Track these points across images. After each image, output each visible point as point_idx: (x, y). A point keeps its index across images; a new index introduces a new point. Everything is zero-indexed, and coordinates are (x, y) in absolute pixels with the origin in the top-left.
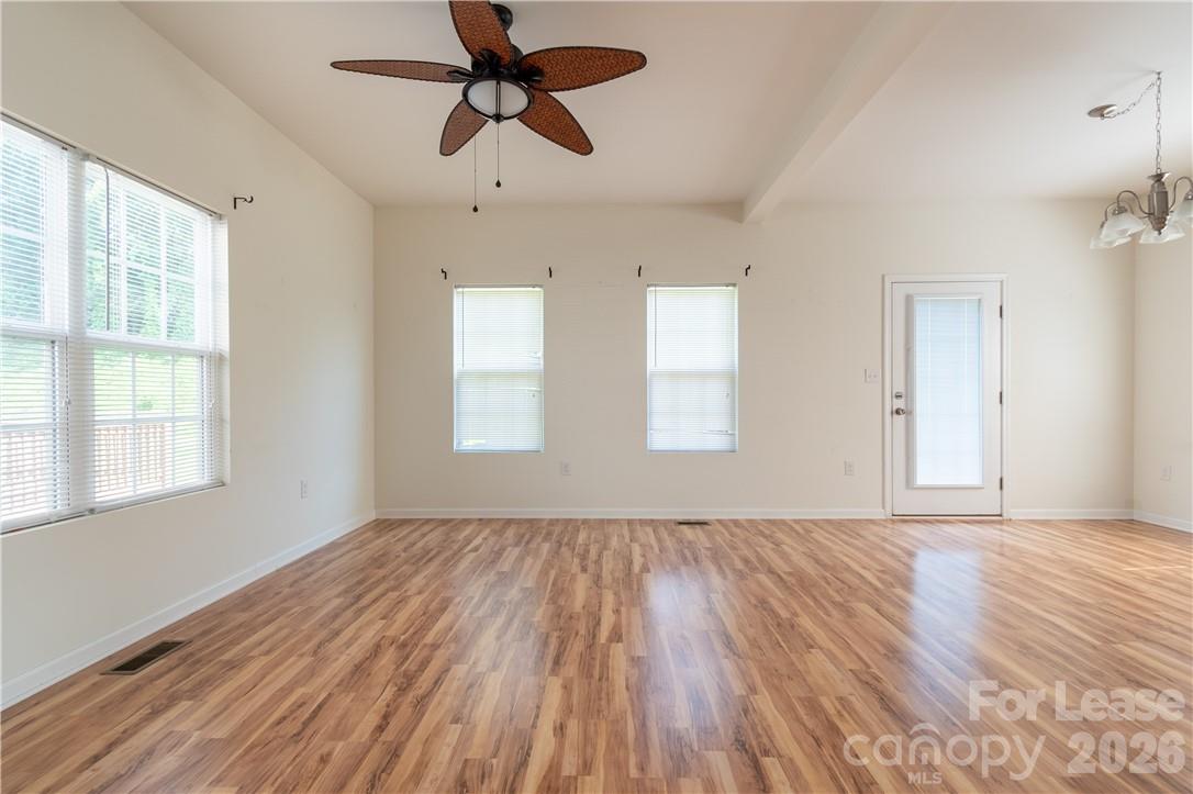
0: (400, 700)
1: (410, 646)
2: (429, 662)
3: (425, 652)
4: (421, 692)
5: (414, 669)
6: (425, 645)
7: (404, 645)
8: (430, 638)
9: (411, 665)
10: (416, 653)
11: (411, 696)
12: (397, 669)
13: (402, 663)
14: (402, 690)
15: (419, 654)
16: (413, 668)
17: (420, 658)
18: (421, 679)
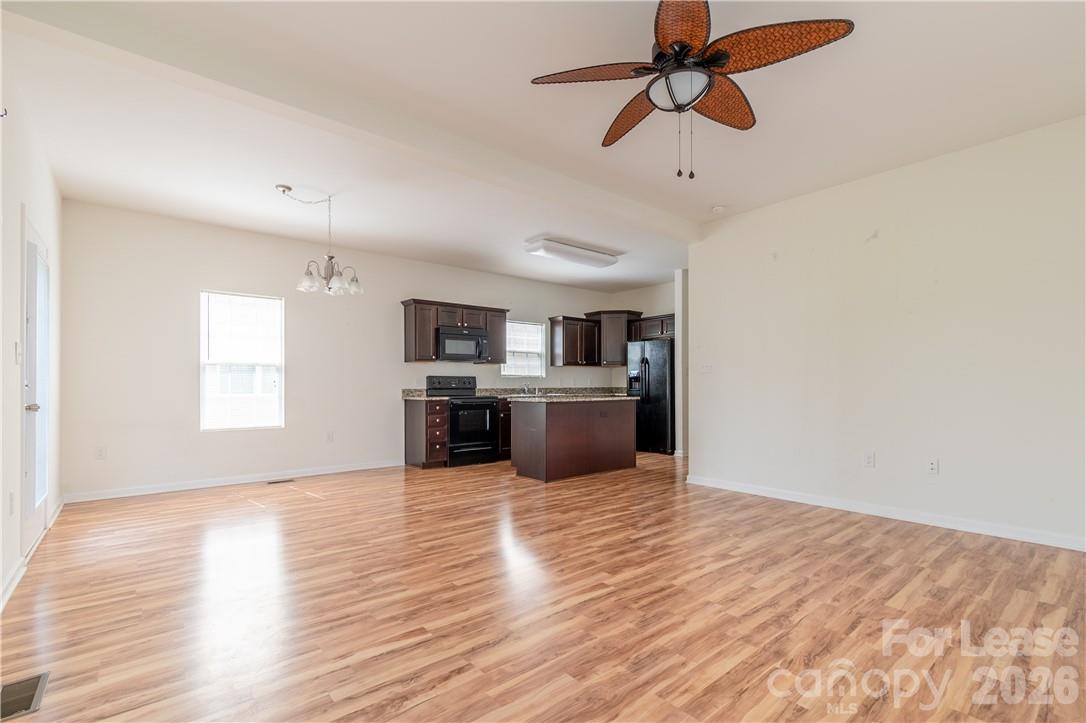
0: (788, 610)
1: (772, 650)
2: (758, 627)
3: (757, 638)
4: (770, 610)
5: (771, 627)
6: (756, 645)
7: (778, 654)
8: (749, 651)
9: (775, 632)
10: (767, 641)
11: (780, 610)
12: (788, 634)
13: (782, 636)
14: (785, 616)
15: (765, 638)
16: (773, 628)
17: (765, 633)
18: (768, 618)
